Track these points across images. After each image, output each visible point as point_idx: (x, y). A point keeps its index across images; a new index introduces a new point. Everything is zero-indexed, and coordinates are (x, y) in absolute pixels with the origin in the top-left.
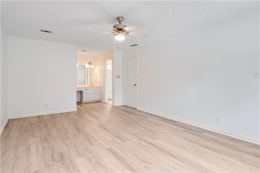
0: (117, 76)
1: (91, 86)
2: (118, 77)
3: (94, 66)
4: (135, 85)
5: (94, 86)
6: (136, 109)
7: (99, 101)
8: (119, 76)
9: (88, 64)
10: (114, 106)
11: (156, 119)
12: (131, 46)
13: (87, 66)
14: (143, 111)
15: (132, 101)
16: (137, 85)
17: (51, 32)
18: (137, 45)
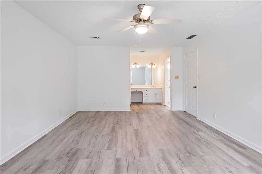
0: (175, 76)
1: (153, 87)
2: (177, 77)
3: (156, 66)
4: (195, 87)
5: (156, 87)
6: (196, 118)
7: (160, 103)
8: (179, 76)
9: (150, 65)
10: (172, 110)
11: (215, 136)
12: (187, 38)
13: (149, 66)
14: (204, 123)
15: (192, 107)
16: (197, 87)
17: (99, 38)
18: (195, 36)
